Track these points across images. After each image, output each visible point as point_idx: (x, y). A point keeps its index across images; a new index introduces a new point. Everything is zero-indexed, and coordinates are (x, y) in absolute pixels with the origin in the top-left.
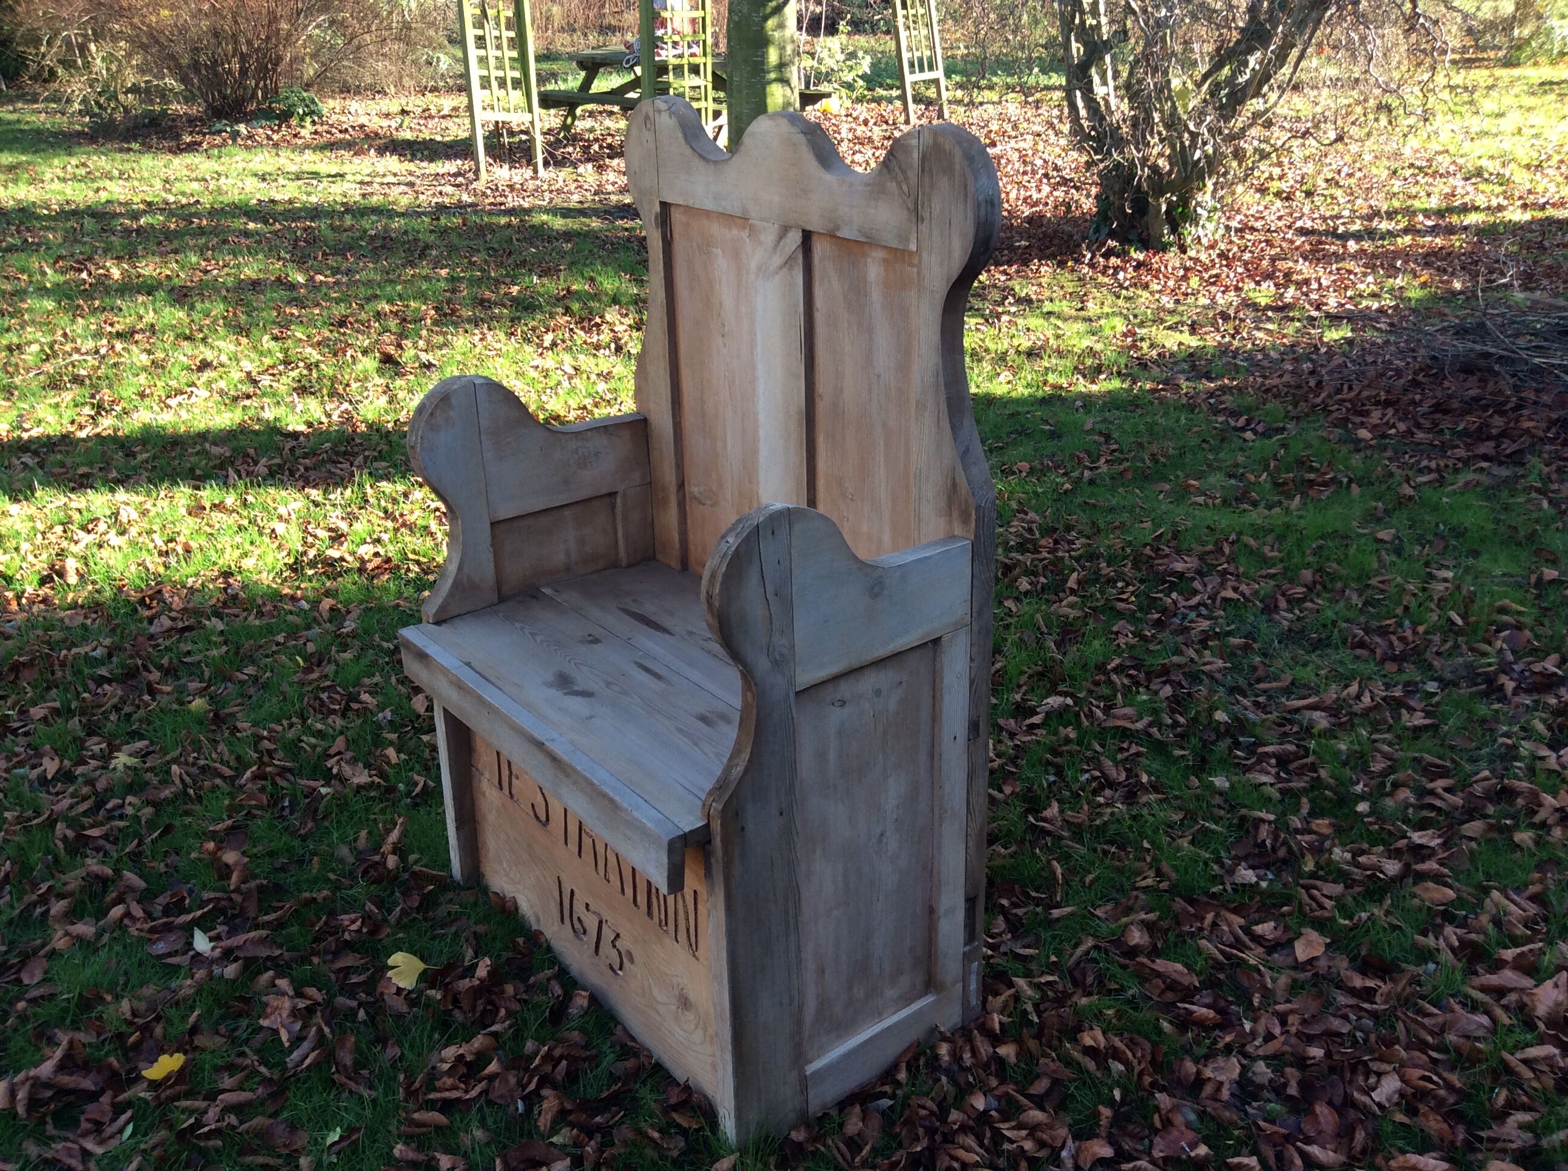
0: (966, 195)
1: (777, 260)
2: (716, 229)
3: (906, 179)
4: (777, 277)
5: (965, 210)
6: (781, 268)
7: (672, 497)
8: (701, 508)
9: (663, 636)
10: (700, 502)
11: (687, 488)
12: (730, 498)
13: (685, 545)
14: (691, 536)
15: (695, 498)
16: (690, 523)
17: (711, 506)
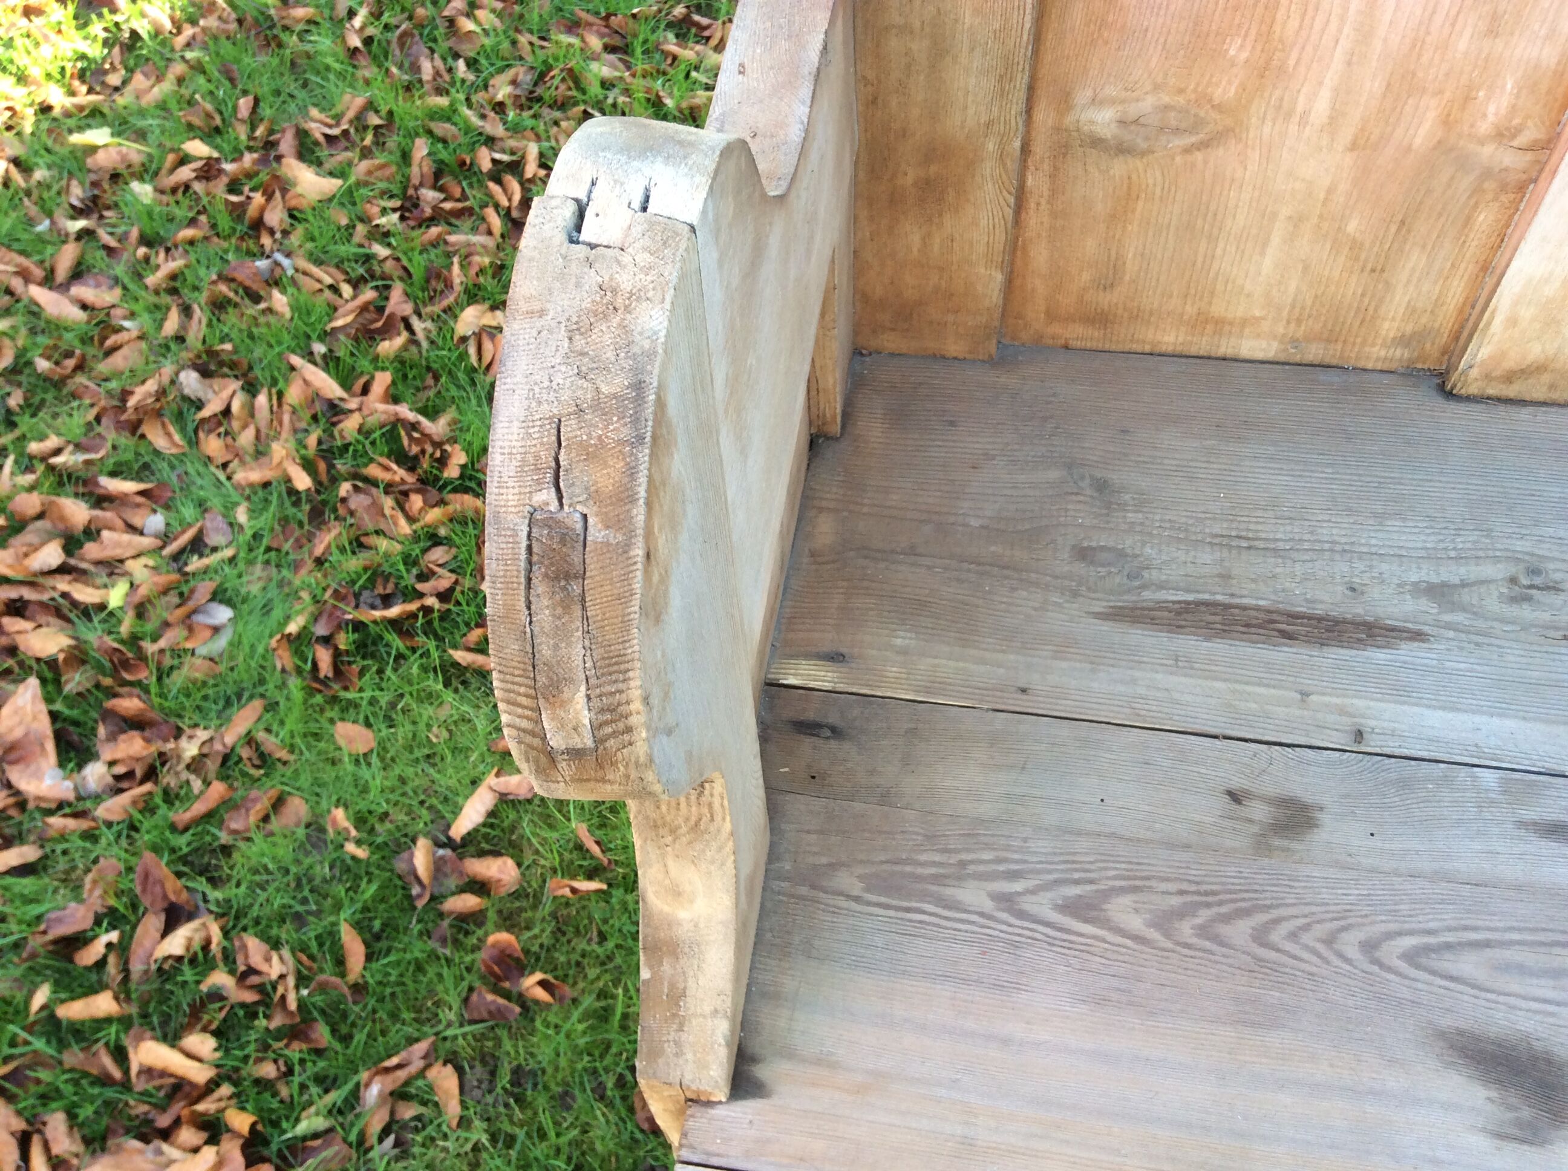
7: (988, 168)
8: (1119, 167)
9: (1407, 651)
10: (1122, 149)
11: (1043, 116)
12: (1321, 107)
13: (1009, 286)
14: (1040, 256)
15: (1096, 142)
16: (1036, 220)
17: (1187, 150)
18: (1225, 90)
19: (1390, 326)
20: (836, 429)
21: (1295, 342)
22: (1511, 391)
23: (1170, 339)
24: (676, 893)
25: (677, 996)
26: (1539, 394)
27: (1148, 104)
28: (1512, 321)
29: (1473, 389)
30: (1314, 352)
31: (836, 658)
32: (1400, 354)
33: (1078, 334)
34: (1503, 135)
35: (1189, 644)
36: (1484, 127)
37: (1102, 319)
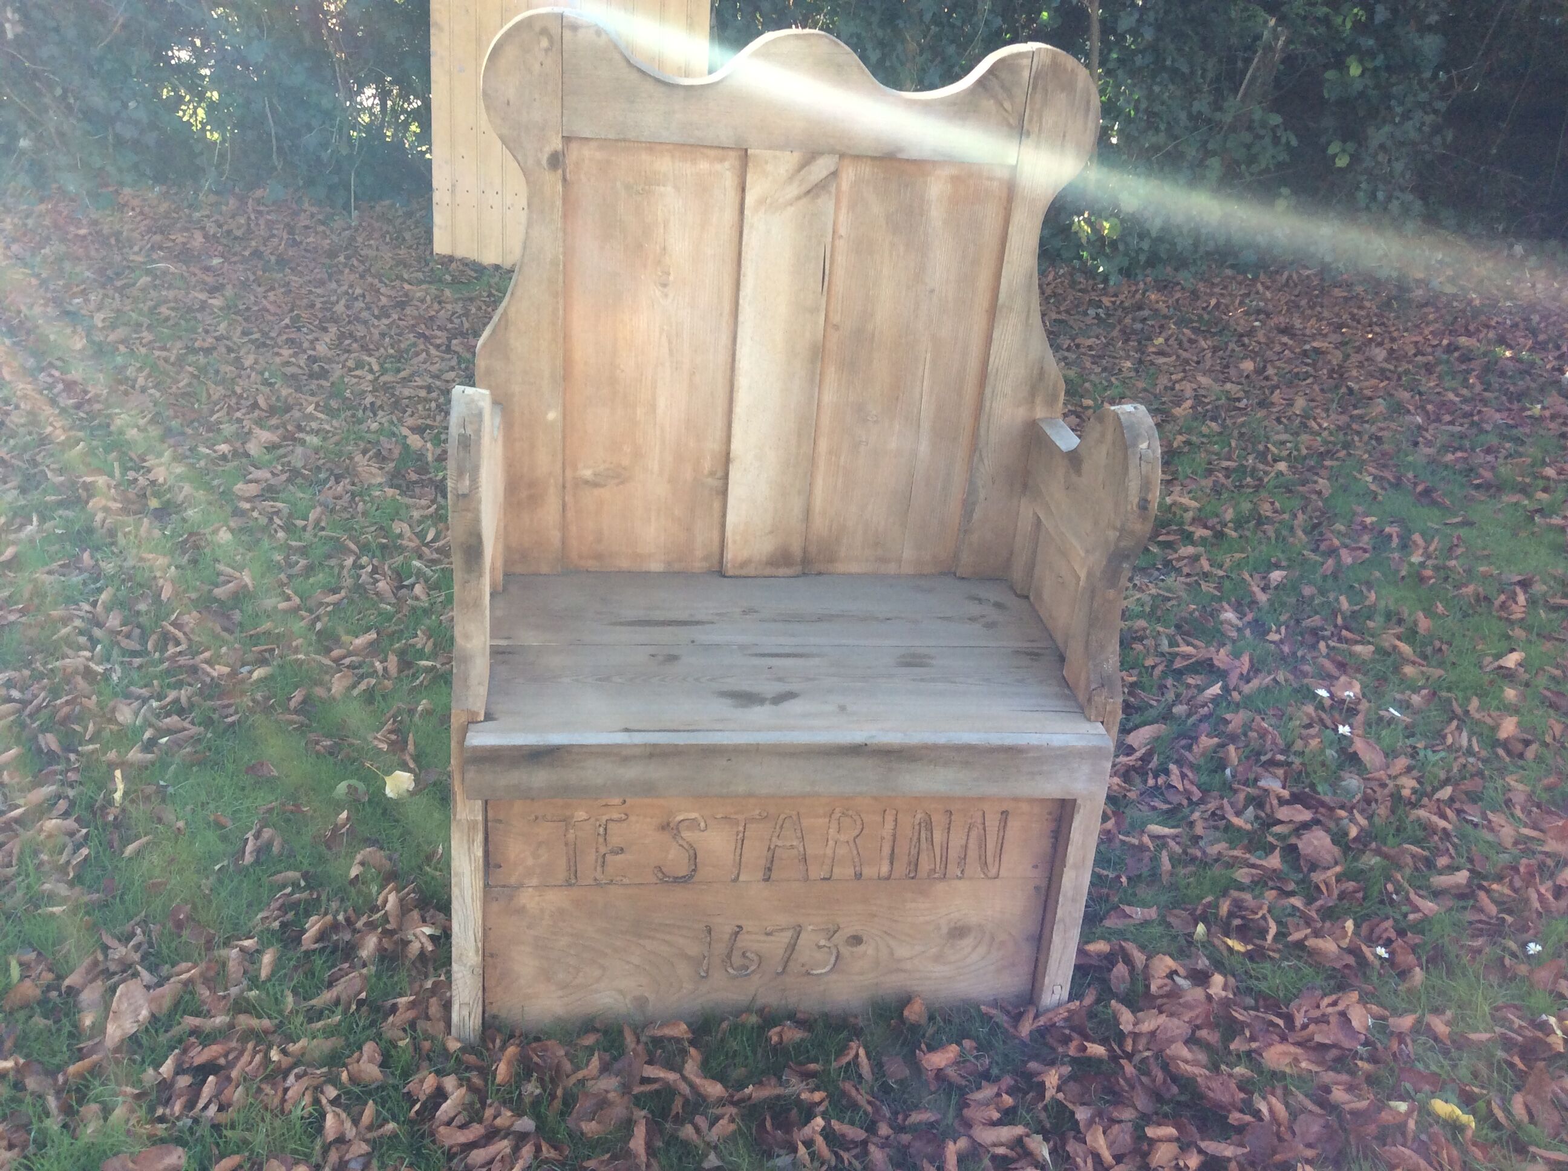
0: (1087, 110)
1: (793, 191)
2: (664, 164)
3: (1011, 96)
4: (791, 210)
5: (1086, 123)
6: (798, 198)
7: (552, 490)
8: (597, 492)
9: (707, 626)
10: (596, 485)
11: (569, 474)
12: (656, 468)
13: (564, 542)
14: (573, 529)
15: (587, 482)
16: (570, 514)
17: (617, 485)
18: (626, 462)
19: (699, 553)
20: (500, 589)
21: (669, 563)
22: (743, 572)
23: (625, 564)
24: (467, 637)
25: (466, 679)
26: (753, 573)
27: (602, 467)
28: (735, 542)
29: (730, 573)
30: (677, 567)
31: (508, 638)
32: (705, 565)
33: (592, 565)
34: (712, 474)
35: (638, 628)
36: (706, 471)
37: (599, 557)
